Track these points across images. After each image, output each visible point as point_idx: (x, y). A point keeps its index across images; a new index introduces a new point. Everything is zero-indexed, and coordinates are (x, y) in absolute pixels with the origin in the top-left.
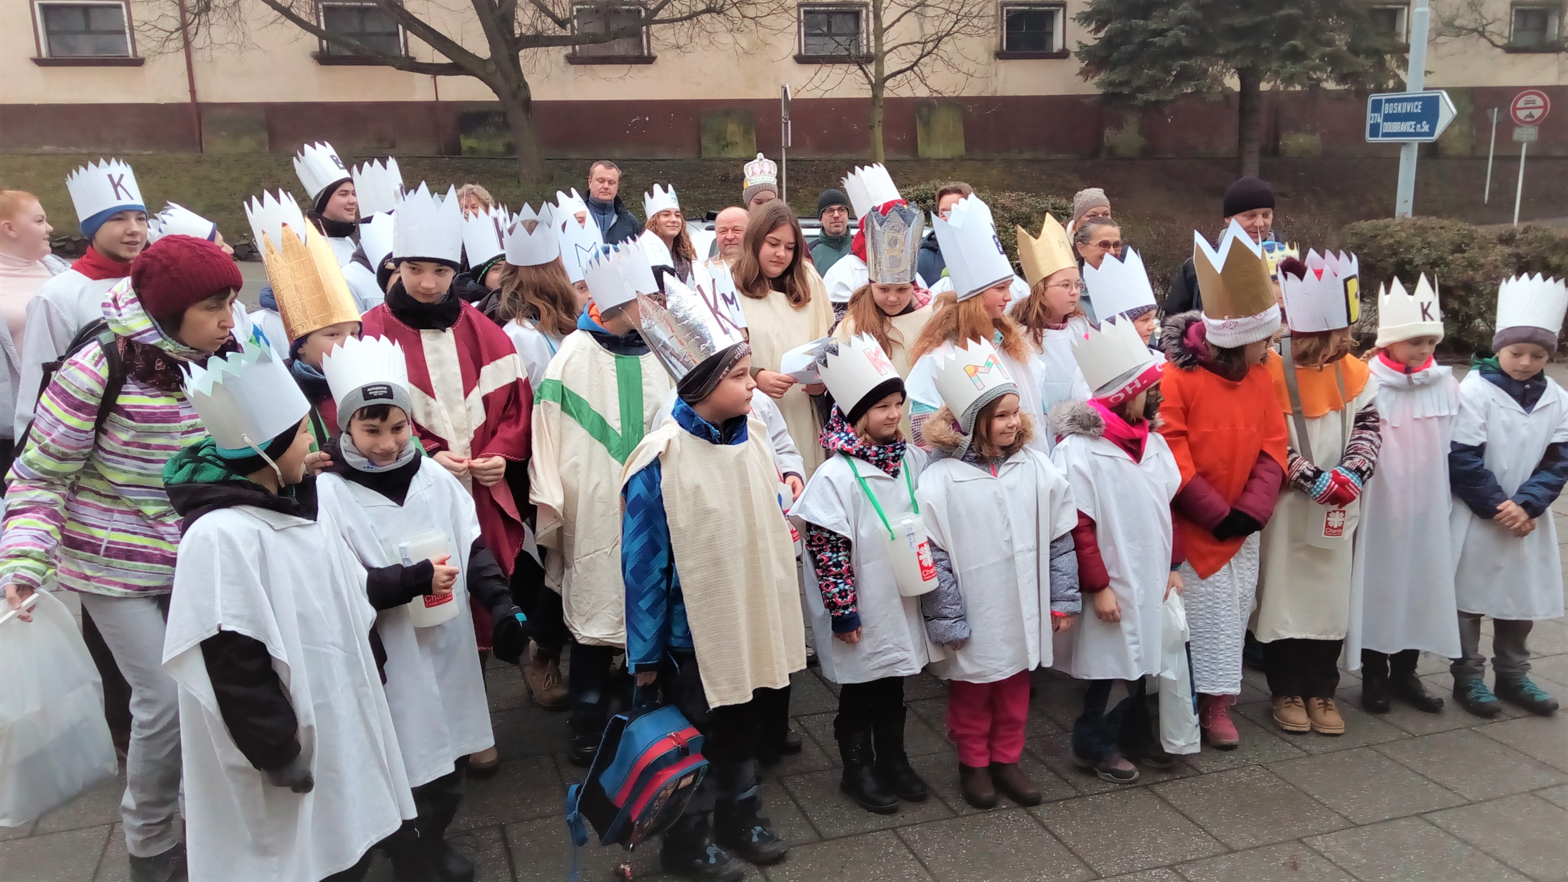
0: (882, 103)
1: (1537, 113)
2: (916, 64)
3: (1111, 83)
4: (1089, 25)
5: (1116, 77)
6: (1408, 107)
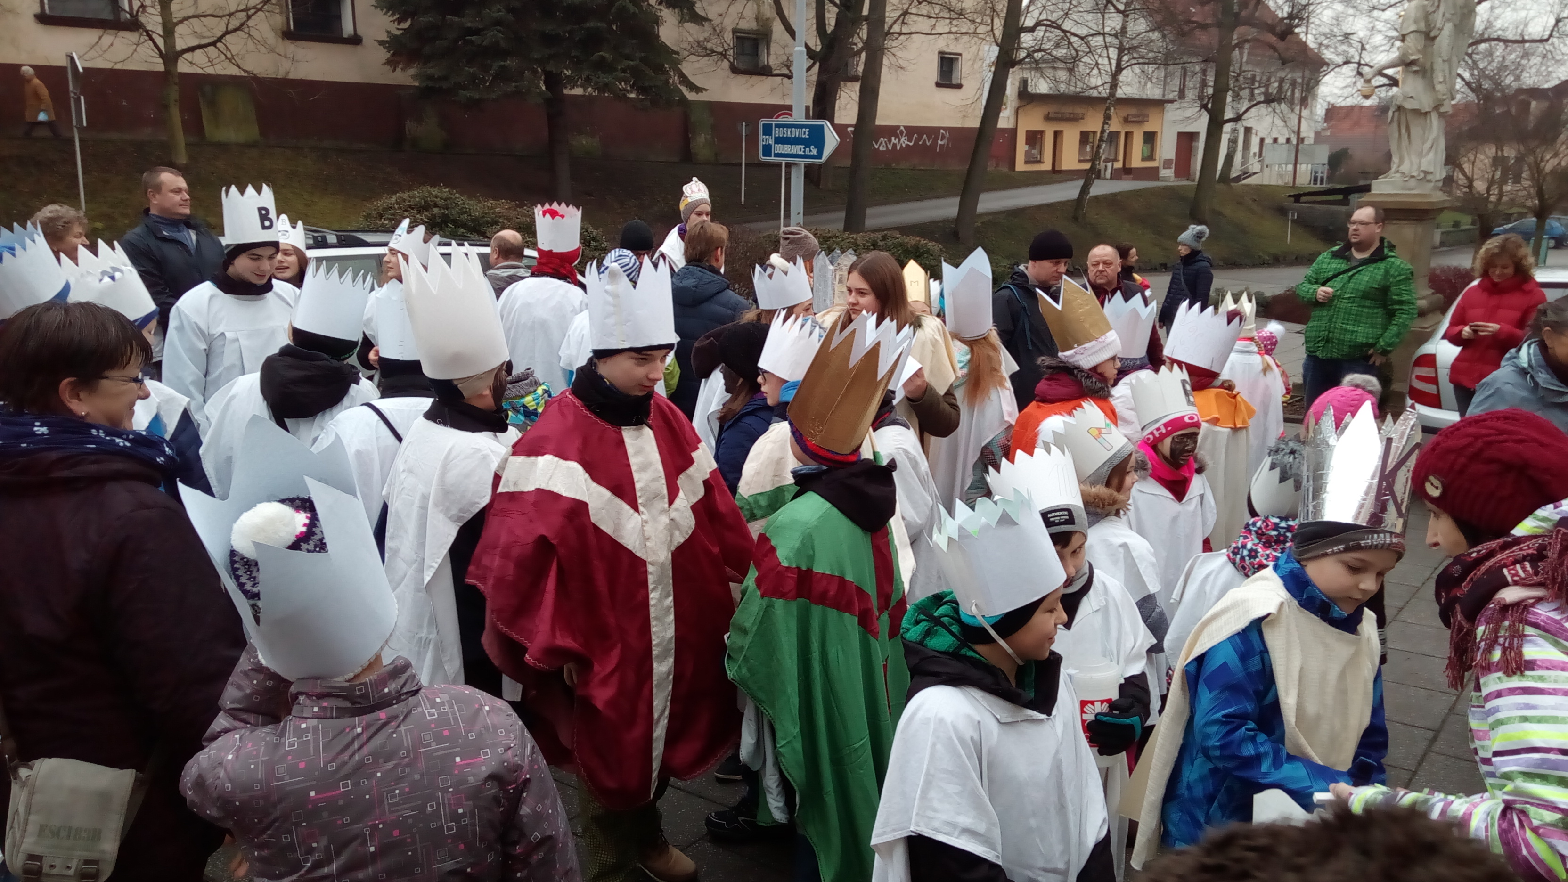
0: (177, 80)
2: (220, 39)
3: (430, 78)
4: (393, 14)
5: (433, 70)
6: (796, 133)
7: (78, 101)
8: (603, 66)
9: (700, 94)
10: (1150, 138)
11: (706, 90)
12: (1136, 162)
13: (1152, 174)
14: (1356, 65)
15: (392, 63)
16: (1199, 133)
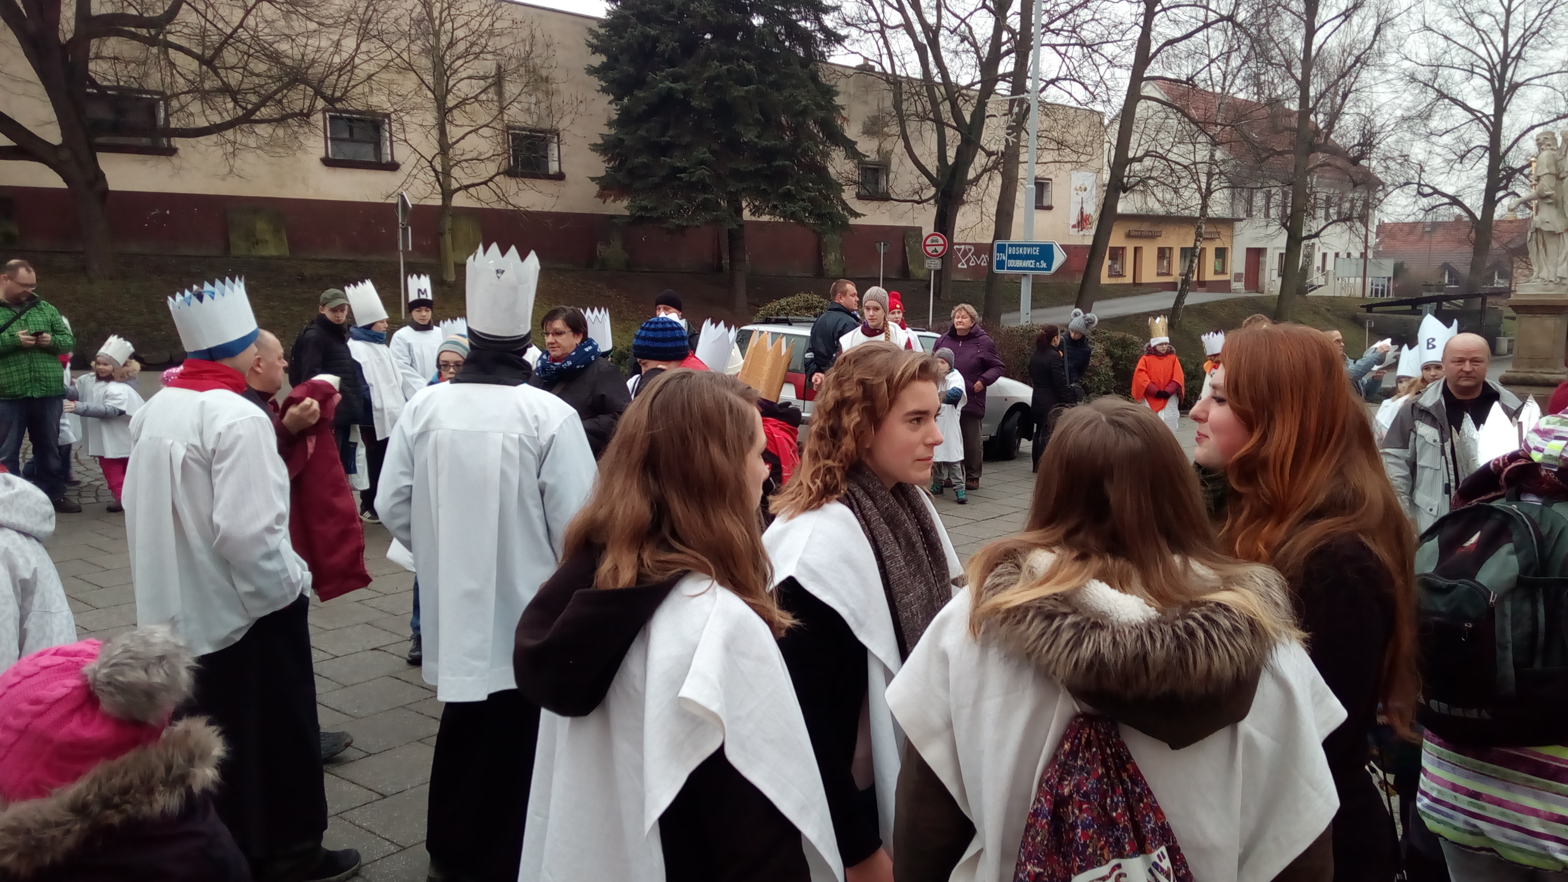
0: (445, 214)
1: (940, 249)
2: (491, 179)
3: (642, 208)
4: (605, 156)
5: (644, 202)
6: (1029, 251)
7: (405, 230)
8: (789, 197)
9: (858, 219)
10: (1221, 253)
11: (864, 215)
12: (1209, 275)
13: (1225, 286)
14: (1416, 186)
15: (602, 195)
16: (1266, 249)
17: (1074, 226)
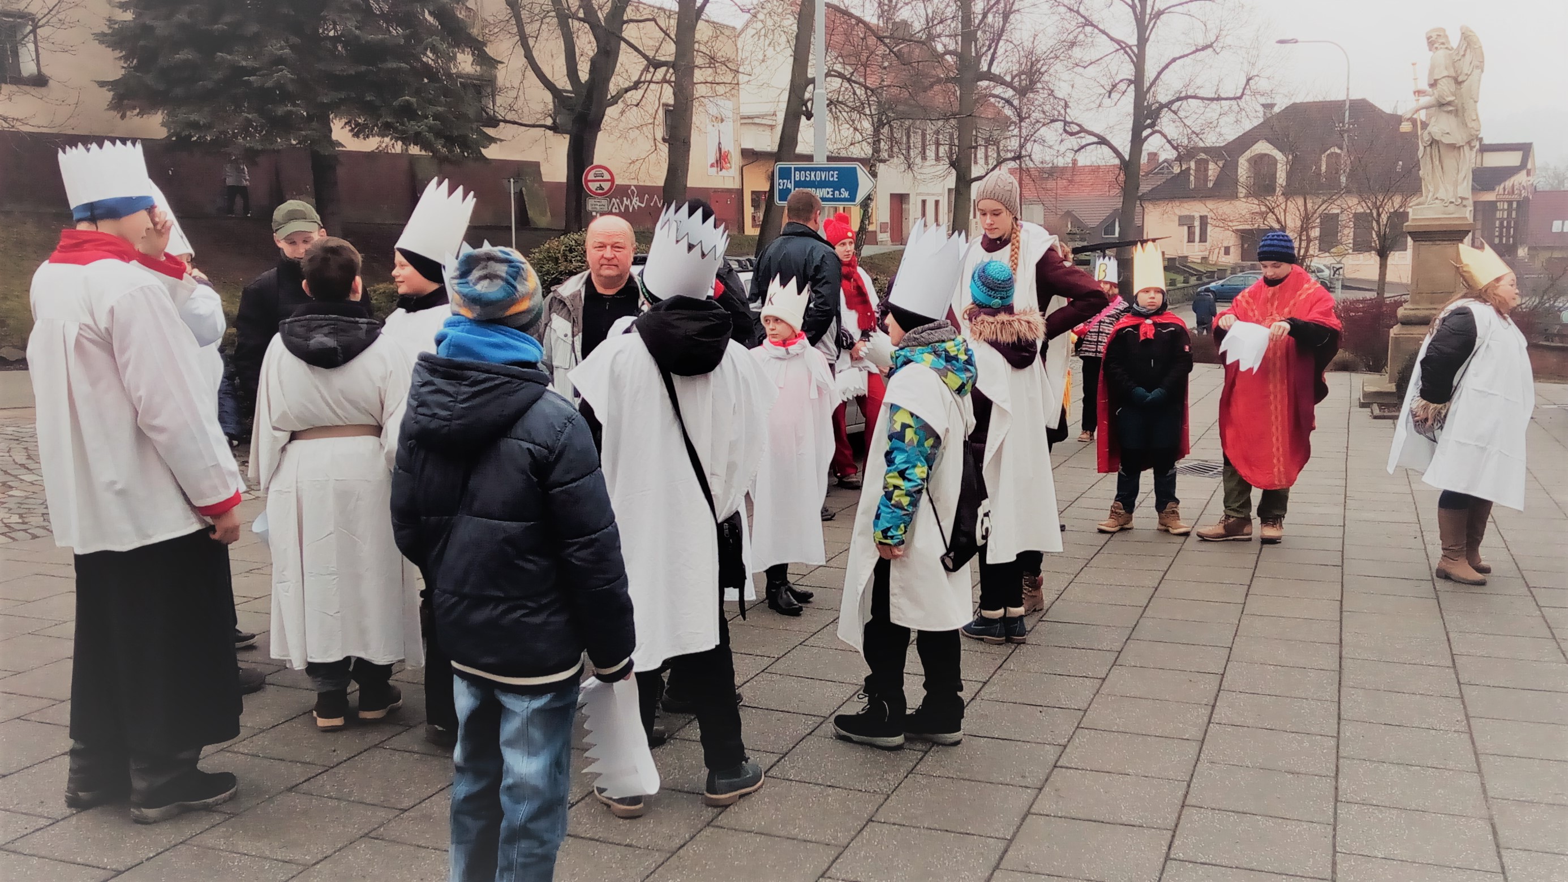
1: (606, 186)
4: (118, 51)
6: (822, 176)
8: (408, 112)
13: (872, 238)
14: (1062, 123)
15: (120, 107)
16: (908, 195)
17: (712, 166)
